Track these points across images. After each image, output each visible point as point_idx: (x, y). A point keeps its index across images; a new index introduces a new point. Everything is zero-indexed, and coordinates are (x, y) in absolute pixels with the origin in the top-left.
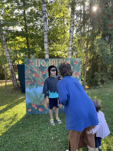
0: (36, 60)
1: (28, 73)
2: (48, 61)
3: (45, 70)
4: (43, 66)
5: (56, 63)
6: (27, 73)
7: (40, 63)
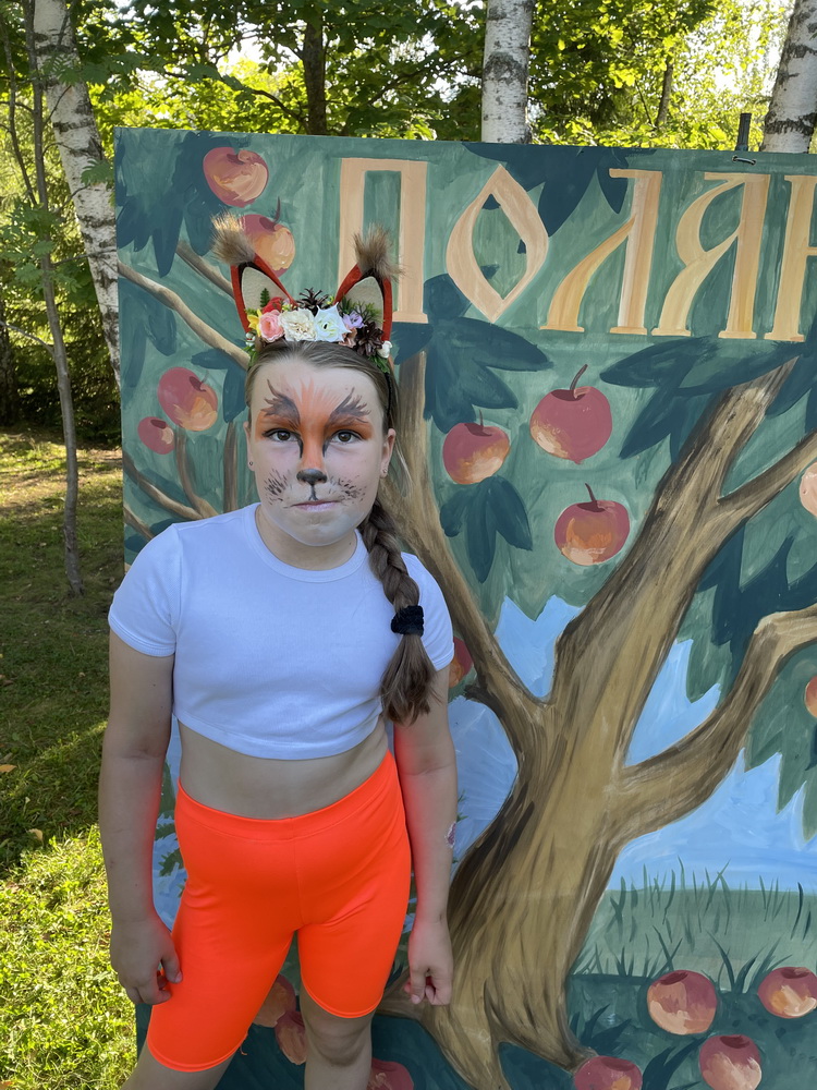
0: (354, 172)
1: (180, 438)
2: (596, 204)
3: (510, 402)
4: (489, 305)
5: (772, 254)
6: (168, 435)
7: (438, 232)
